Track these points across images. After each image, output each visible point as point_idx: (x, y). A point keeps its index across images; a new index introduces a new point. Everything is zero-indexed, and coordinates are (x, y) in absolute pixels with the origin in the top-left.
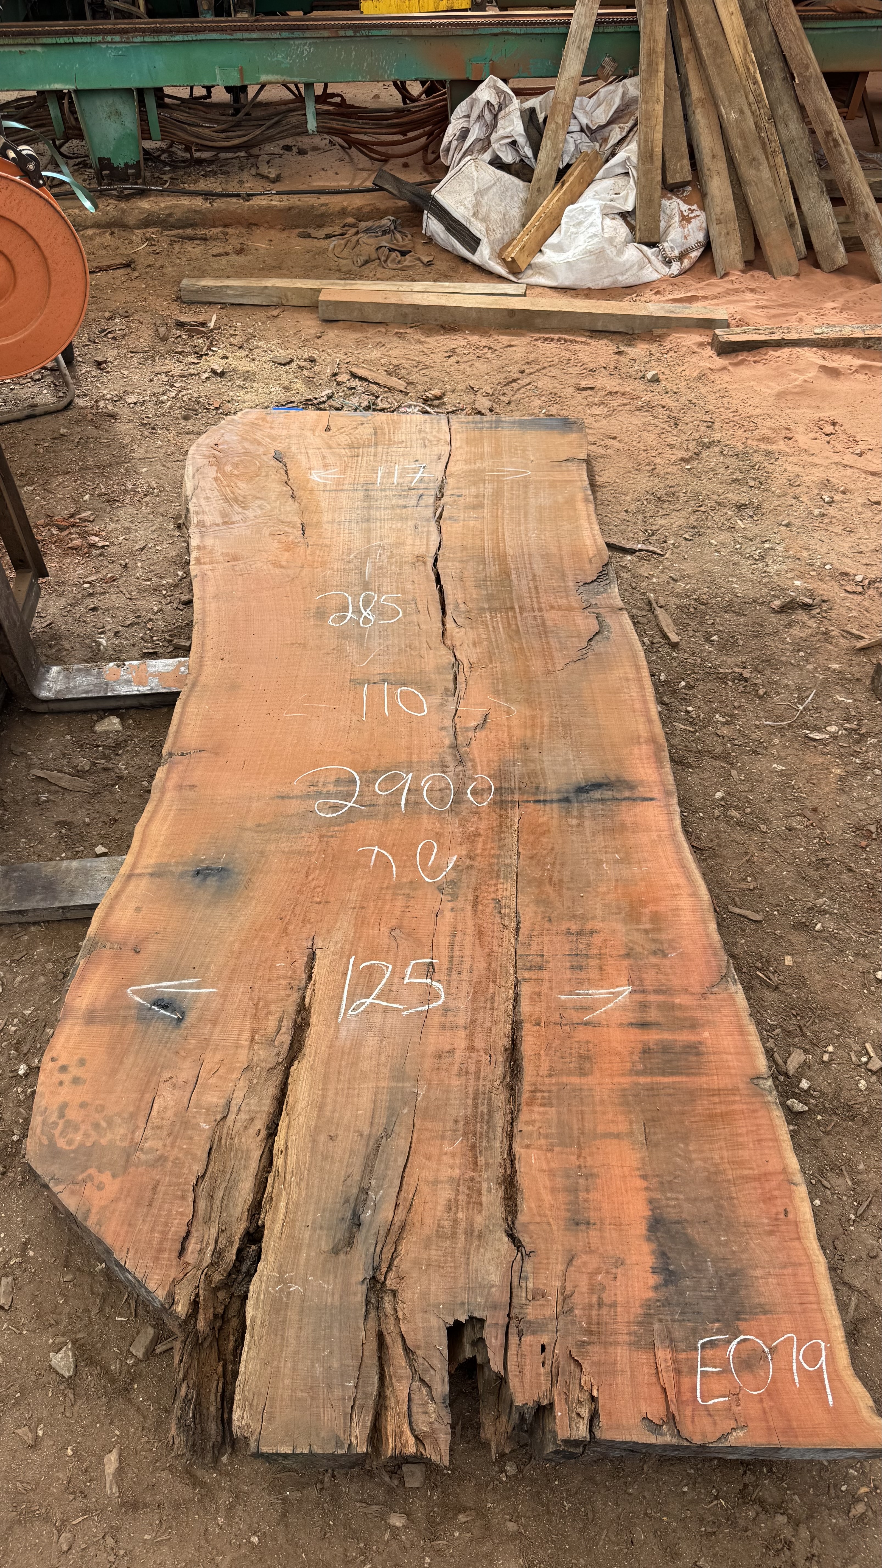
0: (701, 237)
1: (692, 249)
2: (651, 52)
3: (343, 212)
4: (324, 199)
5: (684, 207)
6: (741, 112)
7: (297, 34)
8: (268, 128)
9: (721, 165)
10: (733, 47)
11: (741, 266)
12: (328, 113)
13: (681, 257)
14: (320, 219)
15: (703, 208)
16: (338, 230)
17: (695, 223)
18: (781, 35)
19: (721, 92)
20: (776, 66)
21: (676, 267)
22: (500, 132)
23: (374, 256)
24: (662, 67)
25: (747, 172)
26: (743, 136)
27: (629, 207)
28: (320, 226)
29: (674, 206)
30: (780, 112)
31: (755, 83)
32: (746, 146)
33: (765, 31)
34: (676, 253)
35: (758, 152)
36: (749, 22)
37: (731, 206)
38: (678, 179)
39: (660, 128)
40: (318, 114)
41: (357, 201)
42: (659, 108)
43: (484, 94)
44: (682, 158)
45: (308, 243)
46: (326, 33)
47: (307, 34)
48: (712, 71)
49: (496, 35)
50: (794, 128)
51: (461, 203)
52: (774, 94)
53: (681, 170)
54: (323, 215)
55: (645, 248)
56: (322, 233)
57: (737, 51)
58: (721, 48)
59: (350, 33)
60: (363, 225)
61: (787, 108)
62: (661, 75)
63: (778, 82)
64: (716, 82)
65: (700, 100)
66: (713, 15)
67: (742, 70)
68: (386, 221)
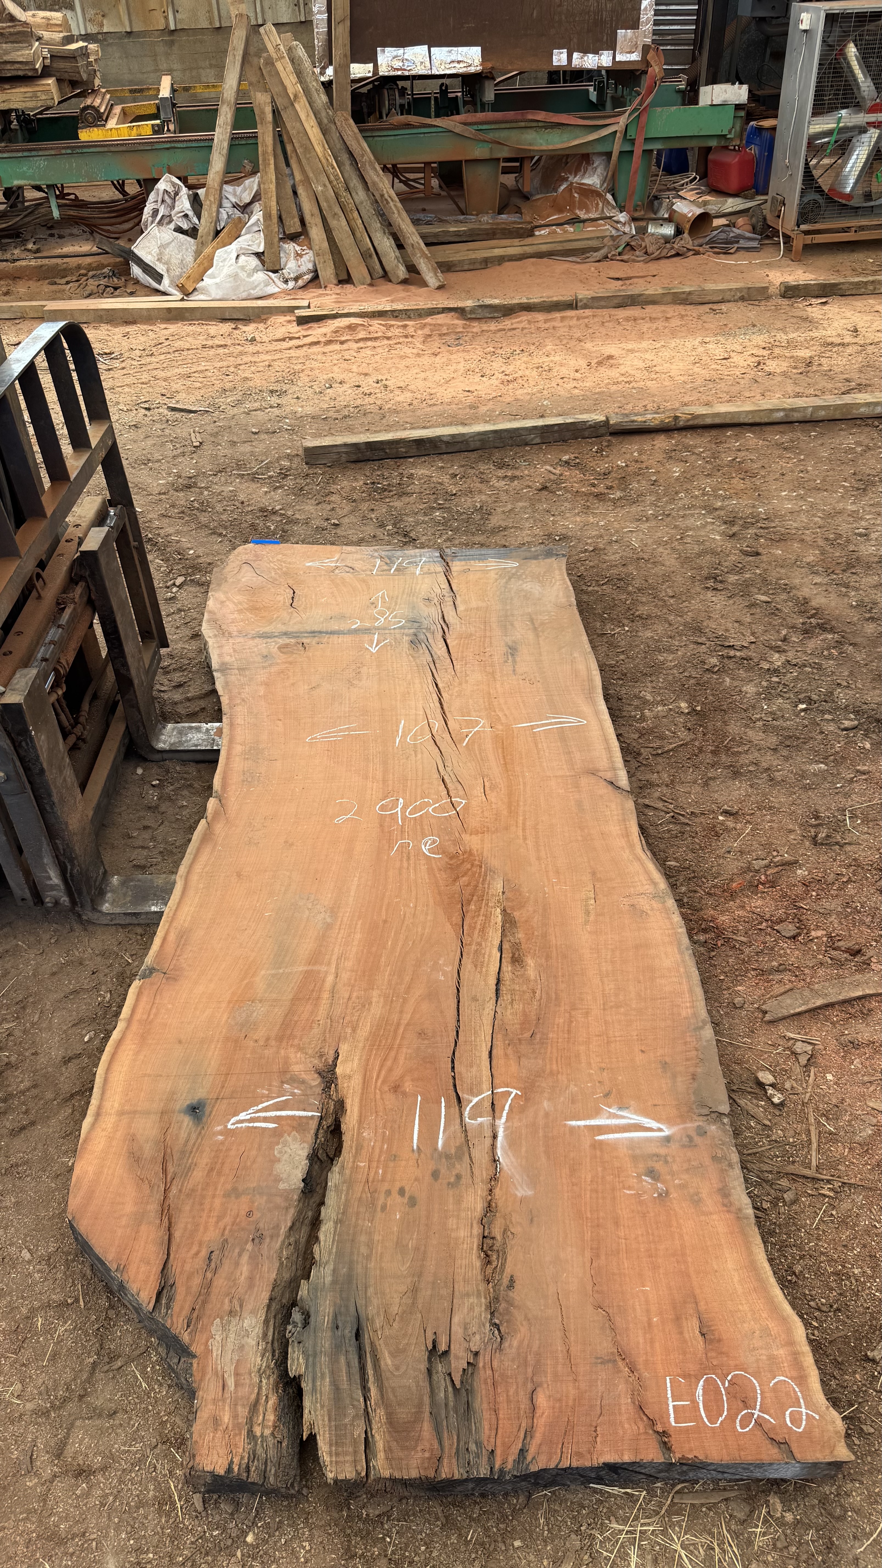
0: (310, 266)
1: (305, 274)
2: (265, 153)
3: (79, 267)
4: (66, 260)
5: (298, 248)
6: (325, 185)
7: (33, 153)
8: (25, 216)
9: (319, 220)
10: (316, 147)
11: (335, 282)
12: (65, 205)
13: (296, 279)
14: (63, 273)
15: (310, 248)
16: (75, 279)
17: (306, 258)
18: (345, 138)
19: (311, 175)
20: (345, 157)
21: (291, 284)
22: (177, 209)
23: (95, 291)
24: (272, 162)
25: (333, 223)
26: (327, 200)
27: (261, 250)
28: (63, 277)
29: (291, 247)
30: (351, 185)
31: (333, 168)
32: (330, 207)
33: (335, 136)
34: (292, 276)
35: (338, 210)
36: (325, 132)
37: (326, 245)
38: (292, 230)
39: (274, 199)
40: (59, 206)
41: (88, 260)
42: (273, 187)
43: (162, 185)
44: (293, 218)
45: (54, 287)
46: (53, 152)
47: (41, 153)
48: (304, 161)
49: (168, 149)
50: (361, 195)
51: (150, 253)
52: (346, 175)
53: (294, 226)
54: (65, 270)
55: (270, 274)
56: (64, 281)
57: (319, 149)
58: (309, 147)
59: (69, 151)
60: (91, 273)
61: (355, 182)
62: (272, 166)
63: (348, 167)
64: (307, 168)
65: (301, 181)
66: (301, 129)
67: (324, 161)
68: (106, 270)
